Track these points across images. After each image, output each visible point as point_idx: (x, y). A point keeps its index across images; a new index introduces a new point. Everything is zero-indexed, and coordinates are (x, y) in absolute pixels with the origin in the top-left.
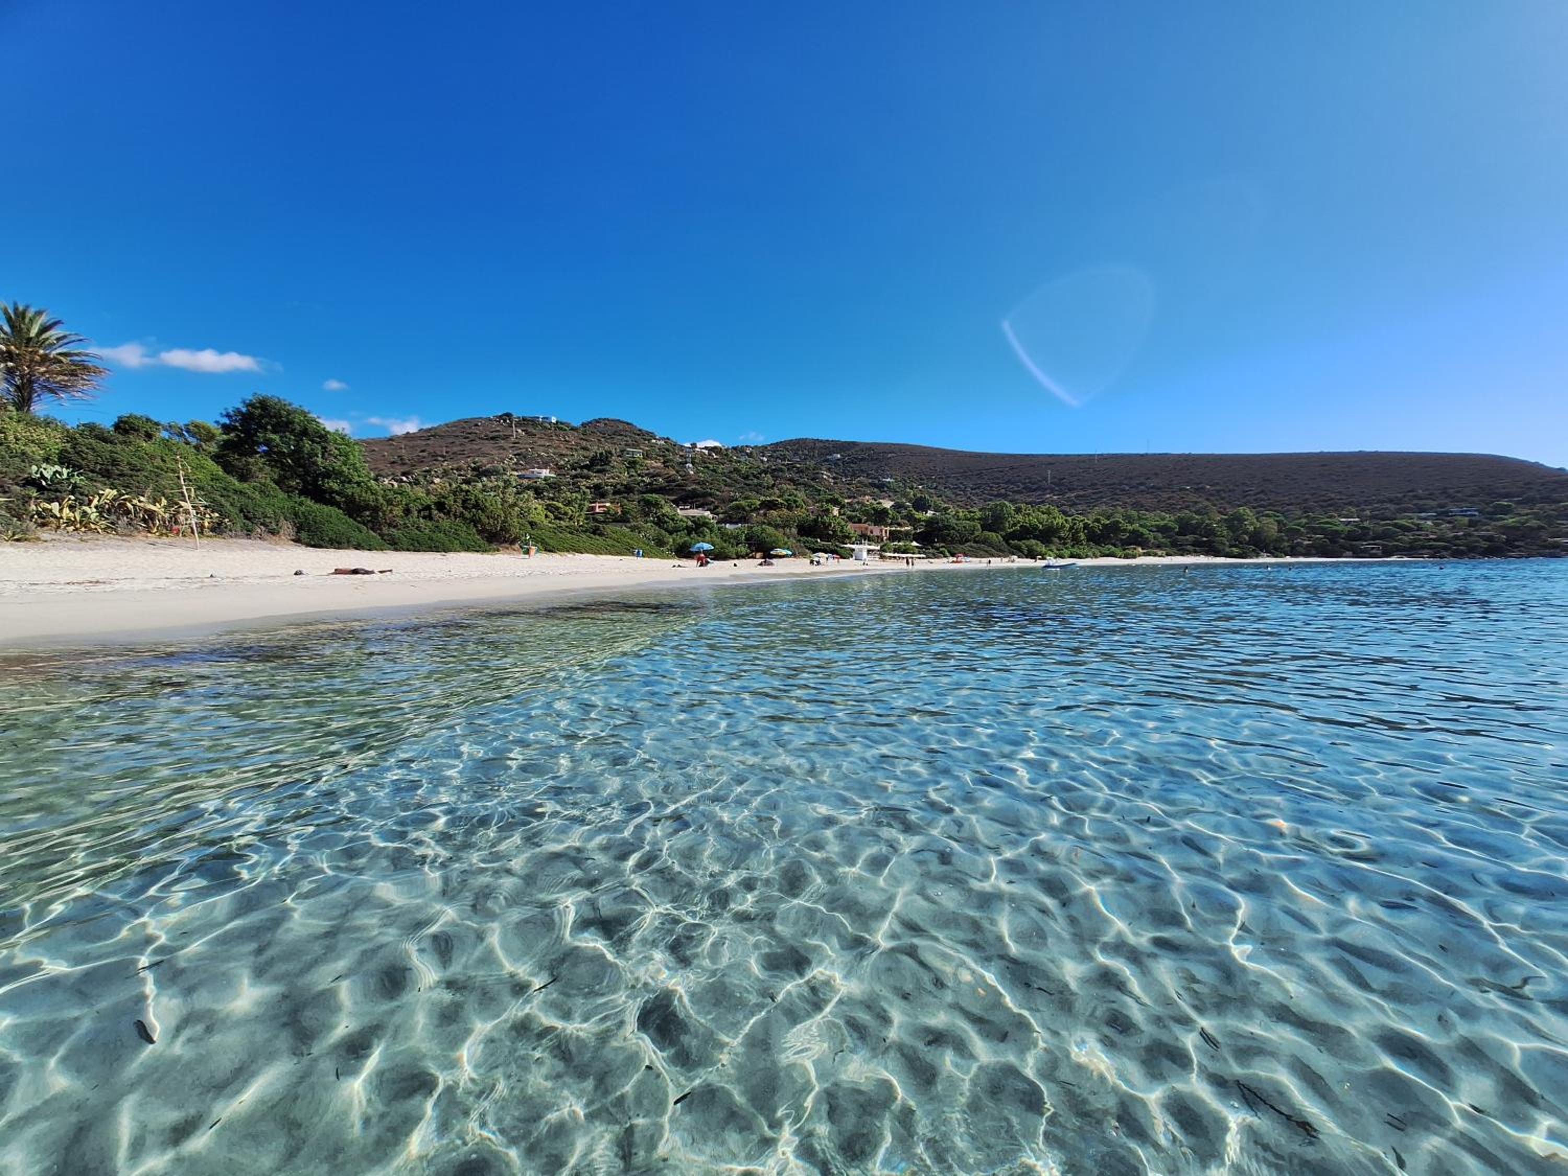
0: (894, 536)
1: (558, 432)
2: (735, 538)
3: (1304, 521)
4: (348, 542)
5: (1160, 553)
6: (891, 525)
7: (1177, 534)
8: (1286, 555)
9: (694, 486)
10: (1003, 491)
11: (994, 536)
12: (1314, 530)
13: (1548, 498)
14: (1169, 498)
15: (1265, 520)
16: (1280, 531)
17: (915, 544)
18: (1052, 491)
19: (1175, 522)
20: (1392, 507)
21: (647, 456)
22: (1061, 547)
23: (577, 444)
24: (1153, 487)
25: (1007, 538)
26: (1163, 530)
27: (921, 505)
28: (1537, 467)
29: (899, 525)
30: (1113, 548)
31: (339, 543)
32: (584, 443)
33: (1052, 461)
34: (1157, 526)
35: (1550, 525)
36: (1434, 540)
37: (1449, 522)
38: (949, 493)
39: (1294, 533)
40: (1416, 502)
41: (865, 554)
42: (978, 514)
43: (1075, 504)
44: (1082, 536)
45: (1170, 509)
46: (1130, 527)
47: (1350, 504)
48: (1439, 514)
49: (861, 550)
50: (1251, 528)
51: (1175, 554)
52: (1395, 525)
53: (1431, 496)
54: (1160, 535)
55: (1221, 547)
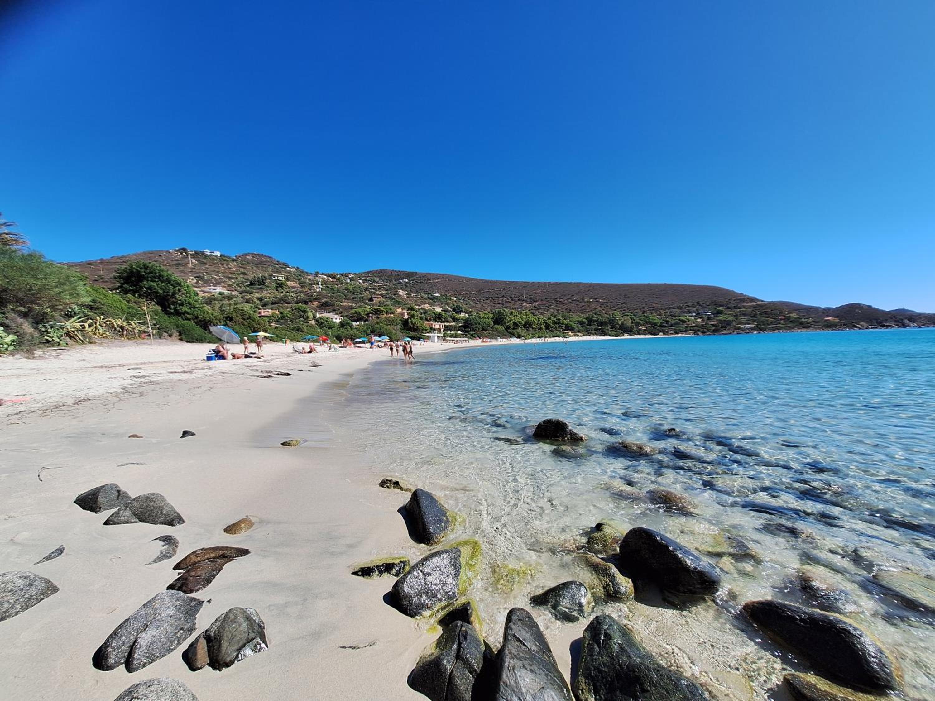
0: (447, 328)
1: (223, 262)
2: (365, 331)
3: (643, 317)
4: (206, 339)
5: (580, 334)
6: (444, 322)
7: (587, 325)
8: (635, 334)
9: (325, 299)
10: (501, 302)
11: (501, 328)
12: (647, 323)
13: (737, 306)
14: (583, 306)
15: (626, 318)
16: (632, 323)
17: (459, 332)
18: (526, 301)
19: (586, 319)
20: (678, 310)
21: (287, 279)
22: (533, 332)
23: (237, 270)
24: (575, 300)
25: (507, 328)
26: (581, 323)
27: (457, 310)
28: (733, 292)
29: (448, 322)
30: (558, 333)
31: (202, 340)
32: (242, 270)
33: (525, 285)
34: (578, 321)
35: (737, 319)
36: (695, 326)
37: (700, 318)
38: (471, 303)
39: (638, 324)
40: (688, 308)
41: (436, 338)
42: (491, 316)
43: (538, 309)
44: (543, 326)
45: (584, 311)
46: (565, 322)
47: (662, 309)
48: (697, 314)
49: (434, 337)
50: (620, 322)
51: (587, 335)
52: (679, 320)
53: (693, 306)
54: (580, 326)
55: (607, 332)
